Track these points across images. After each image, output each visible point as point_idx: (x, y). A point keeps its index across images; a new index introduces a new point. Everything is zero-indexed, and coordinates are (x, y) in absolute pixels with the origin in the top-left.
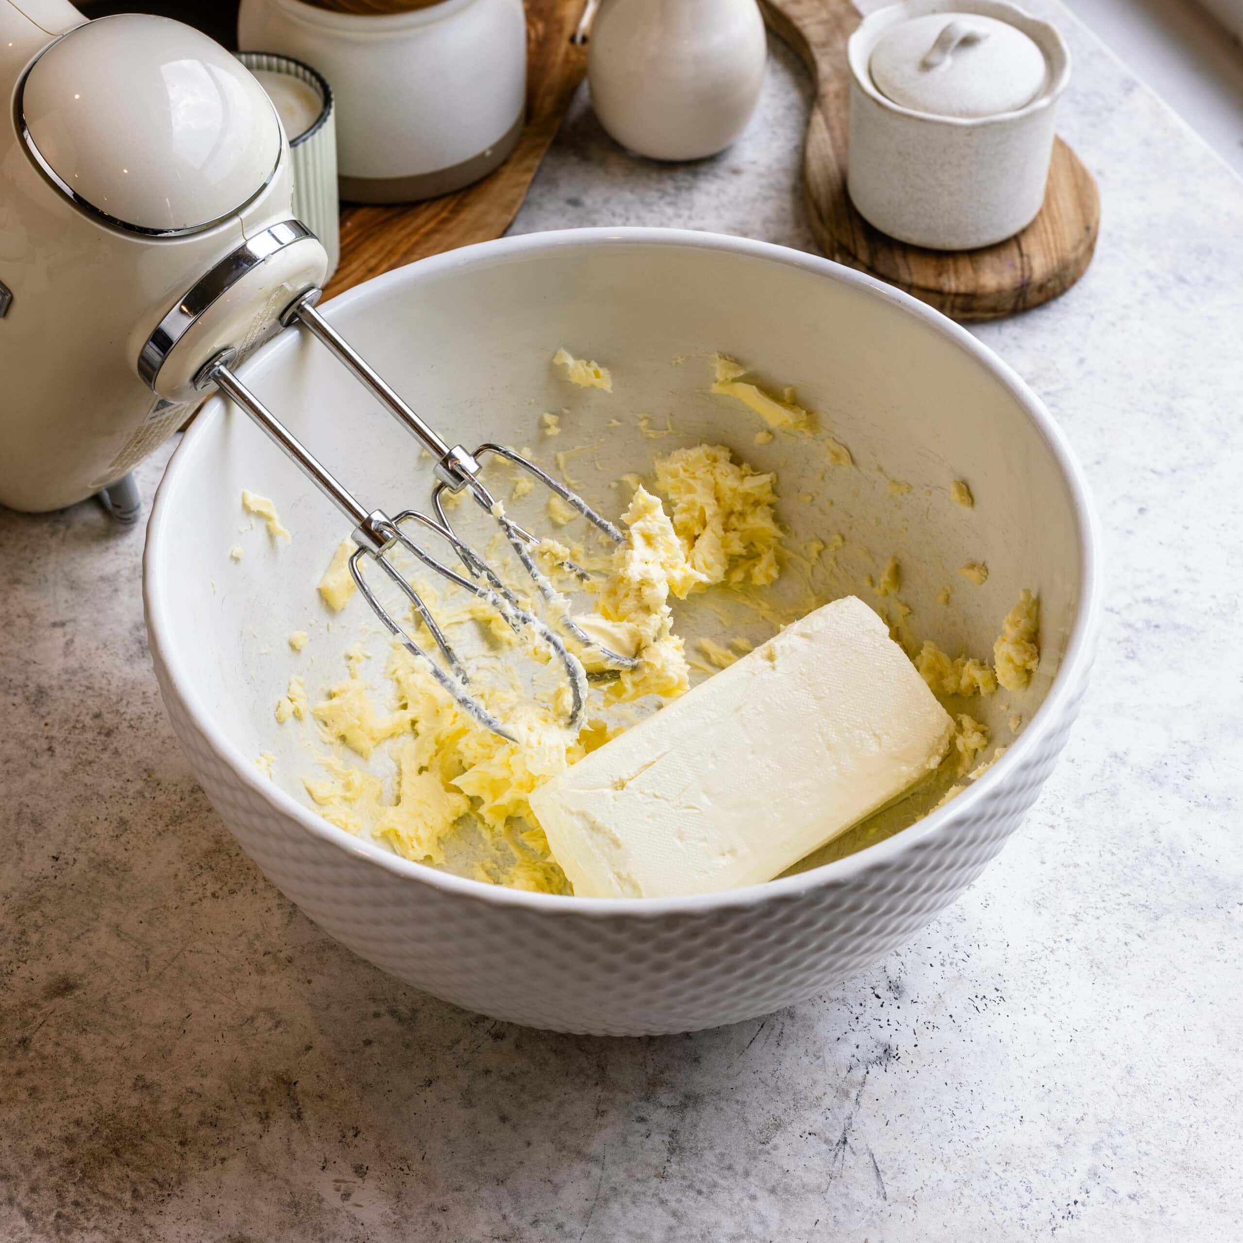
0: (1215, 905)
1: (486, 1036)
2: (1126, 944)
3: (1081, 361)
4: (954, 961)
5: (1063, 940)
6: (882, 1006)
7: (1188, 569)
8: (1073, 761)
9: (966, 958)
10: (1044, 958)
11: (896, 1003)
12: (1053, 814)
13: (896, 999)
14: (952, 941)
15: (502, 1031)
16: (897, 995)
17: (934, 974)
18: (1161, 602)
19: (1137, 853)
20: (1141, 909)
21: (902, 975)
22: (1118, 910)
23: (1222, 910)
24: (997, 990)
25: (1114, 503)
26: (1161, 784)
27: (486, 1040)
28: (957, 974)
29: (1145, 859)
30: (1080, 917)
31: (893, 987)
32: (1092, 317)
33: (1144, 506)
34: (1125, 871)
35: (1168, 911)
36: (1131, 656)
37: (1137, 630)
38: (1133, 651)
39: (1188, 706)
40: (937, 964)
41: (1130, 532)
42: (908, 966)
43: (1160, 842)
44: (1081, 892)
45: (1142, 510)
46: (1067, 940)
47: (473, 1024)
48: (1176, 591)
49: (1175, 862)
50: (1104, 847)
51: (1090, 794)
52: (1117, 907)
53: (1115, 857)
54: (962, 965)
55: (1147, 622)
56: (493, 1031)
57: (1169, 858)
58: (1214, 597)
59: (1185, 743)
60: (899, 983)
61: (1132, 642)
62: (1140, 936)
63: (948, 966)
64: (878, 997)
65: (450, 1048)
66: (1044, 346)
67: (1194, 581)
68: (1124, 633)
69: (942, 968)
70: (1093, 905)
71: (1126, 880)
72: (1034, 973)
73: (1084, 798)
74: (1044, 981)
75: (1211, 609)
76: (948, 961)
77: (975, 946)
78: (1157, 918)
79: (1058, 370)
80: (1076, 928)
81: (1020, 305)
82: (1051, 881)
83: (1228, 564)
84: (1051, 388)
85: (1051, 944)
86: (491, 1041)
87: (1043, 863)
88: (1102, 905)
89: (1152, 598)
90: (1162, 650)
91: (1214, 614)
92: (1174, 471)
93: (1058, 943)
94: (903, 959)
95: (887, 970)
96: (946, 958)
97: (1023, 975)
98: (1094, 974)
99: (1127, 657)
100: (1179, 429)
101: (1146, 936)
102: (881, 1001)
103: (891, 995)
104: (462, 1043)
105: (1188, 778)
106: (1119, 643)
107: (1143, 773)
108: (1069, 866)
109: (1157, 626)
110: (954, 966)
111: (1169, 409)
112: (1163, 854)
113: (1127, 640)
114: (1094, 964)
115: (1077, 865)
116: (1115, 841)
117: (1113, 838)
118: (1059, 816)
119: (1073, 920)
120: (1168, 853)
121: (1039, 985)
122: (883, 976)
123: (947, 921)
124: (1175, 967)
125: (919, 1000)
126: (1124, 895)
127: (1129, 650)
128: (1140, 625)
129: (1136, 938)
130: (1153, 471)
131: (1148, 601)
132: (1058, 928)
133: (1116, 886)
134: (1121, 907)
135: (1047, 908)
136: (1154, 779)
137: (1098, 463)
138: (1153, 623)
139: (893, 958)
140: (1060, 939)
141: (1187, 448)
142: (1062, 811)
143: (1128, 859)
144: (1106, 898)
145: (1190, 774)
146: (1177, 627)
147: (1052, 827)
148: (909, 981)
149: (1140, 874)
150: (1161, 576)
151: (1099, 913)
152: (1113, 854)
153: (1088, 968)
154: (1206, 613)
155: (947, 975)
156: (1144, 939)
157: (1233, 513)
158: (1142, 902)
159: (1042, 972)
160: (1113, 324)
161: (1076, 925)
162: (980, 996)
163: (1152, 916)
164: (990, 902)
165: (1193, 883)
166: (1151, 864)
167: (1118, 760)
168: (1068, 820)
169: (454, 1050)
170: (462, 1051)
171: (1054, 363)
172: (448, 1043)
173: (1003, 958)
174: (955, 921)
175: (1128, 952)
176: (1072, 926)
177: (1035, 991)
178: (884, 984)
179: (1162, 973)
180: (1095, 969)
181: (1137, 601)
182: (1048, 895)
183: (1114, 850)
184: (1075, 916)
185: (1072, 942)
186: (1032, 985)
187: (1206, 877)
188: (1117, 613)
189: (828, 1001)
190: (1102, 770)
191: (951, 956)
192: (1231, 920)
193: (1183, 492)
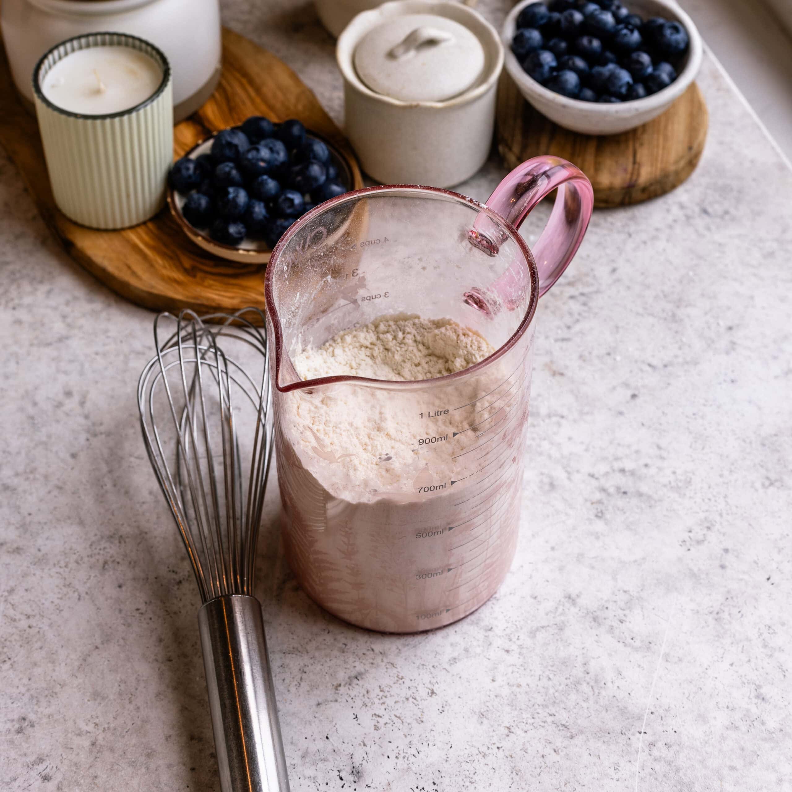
0: (619, 731)
1: (38, 777)
2: (543, 756)
3: (614, 270)
4: (407, 755)
5: (495, 747)
6: (343, 787)
7: (659, 447)
8: (535, 598)
9: (417, 754)
10: (476, 761)
11: (354, 786)
12: (510, 640)
13: (355, 782)
14: (409, 738)
15: (50, 774)
16: (356, 779)
17: (389, 765)
18: (633, 473)
19: (568, 681)
20: (561, 728)
21: (364, 762)
22: (543, 727)
23: (623, 736)
24: (434, 784)
25: (614, 388)
26: (599, 624)
27: (37, 780)
28: (406, 766)
29: (573, 686)
30: (512, 730)
31: (355, 772)
32: (630, 235)
33: (636, 393)
34: (557, 694)
35: (582, 732)
36: (600, 515)
37: (609, 494)
38: (602, 512)
39: (635, 561)
40: (393, 757)
41: (621, 413)
42: (371, 755)
43: (588, 673)
44: (518, 708)
45: (634, 396)
46: (498, 748)
47: (31, 766)
48: (646, 465)
49: (597, 691)
50: (544, 672)
51: (543, 627)
52: (543, 724)
53: (550, 683)
54: (412, 759)
55: (618, 489)
56: (43, 774)
57: (592, 687)
58: (674, 473)
59: (625, 592)
60: (360, 769)
61: (603, 503)
62: (555, 751)
63: (401, 758)
64: (341, 779)
65: (8, 784)
66: (588, 256)
67: (662, 458)
68: (598, 496)
69: (396, 760)
70: (524, 721)
71: (554, 702)
72: (467, 773)
73: (537, 630)
74: (473, 780)
75: (670, 483)
76: (402, 755)
77: (425, 744)
78: (572, 737)
79: (594, 277)
80: (507, 738)
81: (627, 200)
82: (496, 696)
83: (691, 447)
84: (586, 290)
85: (484, 749)
86: (40, 780)
87: (493, 681)
88: (531, 721)
89: (627, 469)
90: (625, 513)
91: (671, 487)
92: (665, 366)
93: (490, 749)
94: (367, 749)
95: (353, 757)
96: (401, 752)
97: (457, 773)
98: (512, 778)
99: (597, 516)
100: (676, 332)
101: (560, 751)
102: (343, 782)
103: (352, 778)
104: (18, 780)
105: (621, 622)
106: (592, 503)
107: (587, 614)
108: (513, 686)
109: (625, 493)
110: (406, 759)
111: (674, 315)
112: (588, 683)
113: (600, 502)
114: (515, 771)
115: (519, 686)
116: (554, 669)
117: (552, 666)
118: (515, 642)
119: (506, 731)
120: (592, 683)
121: (467, 784)
122: (349, 762)
123: (409, 721)
124: (577, 781)
125: (373, 785)
126: (551, 715)
127: (599, 510)
128: (612, 490)
129: (553, 751)
130: (650, 365)
131: (623, 471)
132: (493, 736)
133: (547, 706)
134: (546, 725)
135: (488, 719)
136: (595, 619)
137: (609, 354)
138: (623, 490)
139: (360, 747)
140: (493, 746)
141: (680, 348)
142: (518, 639)
143: (560, 685)
144: (536, 716)
145: (624, 618)
146: (640, 495)
147: (507, 651)
148: (368, 768)
149: (567, 699)
150: (637, 452)
151: (528, 727)
152: (549, 679)
153: (509, 773)
154: (665, 486)
155: (399, 767)
156: (558, 754)
157: (705, 405)
158: (563, 722)
159: (473, 772)
160: (645, 243)
161: (508, 736)
162: (420, 788)
163: (569, 734)
164: (446, 709)
165: (607, 710)
166: (577, 691)
167: (571, 601)
168: (521, 647)
169: (10, 786)
170: (16, 787)
171: (592, 270)
172: (7, 779)
173: (445, 757)
174: (415, 722)
175: (543, 763)
176: (504, 736)
177: (463, 788)
178: (348, 769)
179: (566, 784)
180: (514, 773)
181: (614, 471)
182: (491, 708)
183: (551, 676)
184: (509, 728)
185: (501, 750)
186: (462, 783)
187: (618, 706)
188: (597, 479)
189: (302, 778)
190: (556, 608)
191: (405, 751)
192: (630, 745)
193: (669, 384)
